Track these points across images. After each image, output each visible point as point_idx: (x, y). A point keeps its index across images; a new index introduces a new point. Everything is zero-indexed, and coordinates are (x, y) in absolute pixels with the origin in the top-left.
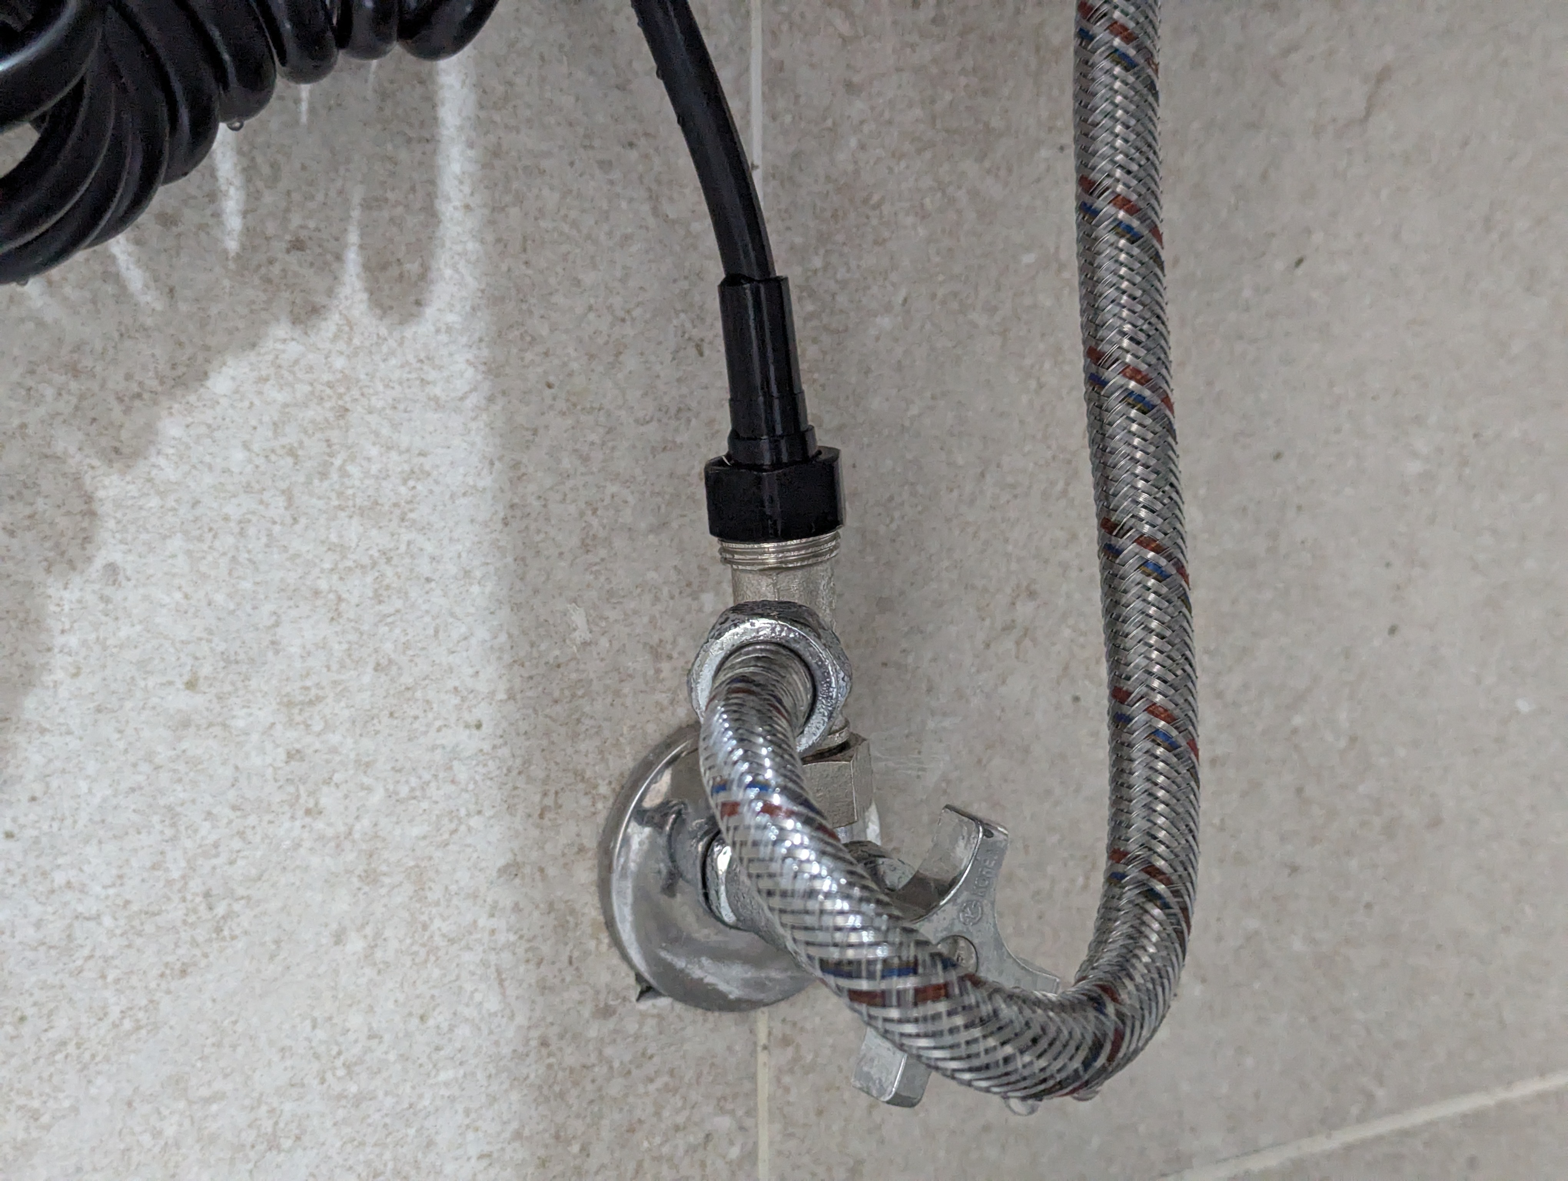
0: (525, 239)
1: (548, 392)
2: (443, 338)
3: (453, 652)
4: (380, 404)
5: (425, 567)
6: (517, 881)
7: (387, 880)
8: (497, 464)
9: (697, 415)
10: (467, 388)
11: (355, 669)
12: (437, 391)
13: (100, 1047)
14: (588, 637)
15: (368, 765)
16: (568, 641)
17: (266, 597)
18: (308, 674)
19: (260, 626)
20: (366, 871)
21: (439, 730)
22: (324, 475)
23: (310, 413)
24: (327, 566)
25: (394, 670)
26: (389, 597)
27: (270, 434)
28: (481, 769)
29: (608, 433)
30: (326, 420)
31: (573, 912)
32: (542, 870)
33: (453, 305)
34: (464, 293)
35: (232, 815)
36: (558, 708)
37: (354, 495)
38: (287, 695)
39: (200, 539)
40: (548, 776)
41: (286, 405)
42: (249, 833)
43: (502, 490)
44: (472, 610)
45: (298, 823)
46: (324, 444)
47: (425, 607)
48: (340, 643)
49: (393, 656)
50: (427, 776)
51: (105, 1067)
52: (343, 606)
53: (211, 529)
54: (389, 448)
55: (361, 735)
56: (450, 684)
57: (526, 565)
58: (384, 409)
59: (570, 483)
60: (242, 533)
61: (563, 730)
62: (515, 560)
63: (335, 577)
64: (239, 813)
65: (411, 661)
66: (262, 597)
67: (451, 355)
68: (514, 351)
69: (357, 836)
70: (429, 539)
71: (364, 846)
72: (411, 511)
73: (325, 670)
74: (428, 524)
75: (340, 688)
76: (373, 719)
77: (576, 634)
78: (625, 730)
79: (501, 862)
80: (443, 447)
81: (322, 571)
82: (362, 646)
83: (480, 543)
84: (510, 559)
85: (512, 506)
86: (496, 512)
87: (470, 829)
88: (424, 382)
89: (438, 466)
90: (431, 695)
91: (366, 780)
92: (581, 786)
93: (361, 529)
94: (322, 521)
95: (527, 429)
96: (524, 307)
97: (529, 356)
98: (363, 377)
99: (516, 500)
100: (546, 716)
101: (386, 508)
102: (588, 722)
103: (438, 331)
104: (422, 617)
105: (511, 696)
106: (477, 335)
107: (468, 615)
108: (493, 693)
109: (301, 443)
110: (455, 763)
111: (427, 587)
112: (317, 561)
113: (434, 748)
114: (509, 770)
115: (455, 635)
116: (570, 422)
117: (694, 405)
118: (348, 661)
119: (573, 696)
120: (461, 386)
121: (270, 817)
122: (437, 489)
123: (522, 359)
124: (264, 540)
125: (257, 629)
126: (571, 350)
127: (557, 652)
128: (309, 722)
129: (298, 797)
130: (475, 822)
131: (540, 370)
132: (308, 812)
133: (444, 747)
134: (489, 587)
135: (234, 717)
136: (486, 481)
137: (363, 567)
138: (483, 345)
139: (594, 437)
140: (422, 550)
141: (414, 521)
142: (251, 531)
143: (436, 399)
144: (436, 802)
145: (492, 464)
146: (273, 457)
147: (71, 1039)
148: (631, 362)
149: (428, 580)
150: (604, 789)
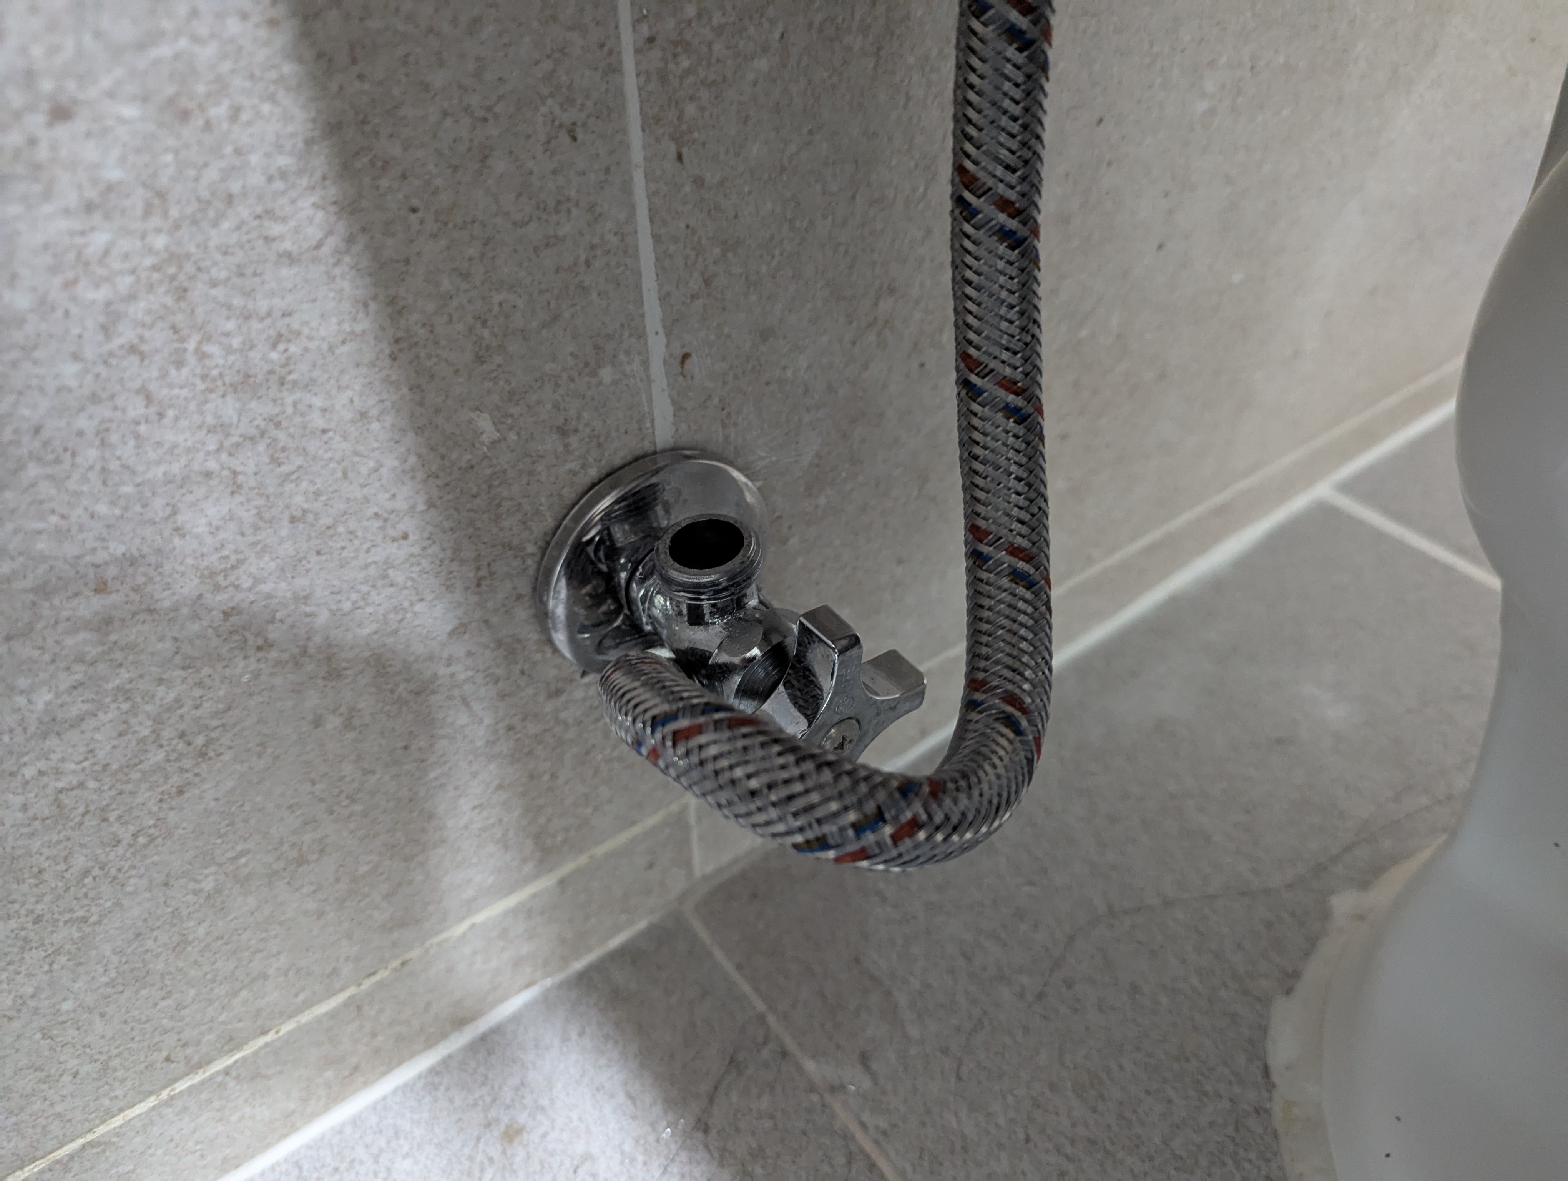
0: (352, 48)
1: (413, 217)
2: (279, 185)
3: (366, 486)
4: (224, 274)
5: (319, 422)
6: (466, 636)
7: (348, 672)
8: (373, 306)
9: (577, 205)
10: (319, 235)
11: (270, 527)
12: (287, 245)
13: (123, 863)
14: (496, 436)
15: (306, 598)
16: (477, 445)
17: (154, 494)
18: (222, 546)
19: (157, 519)
20: (328, 672)
21: (368, 551)
22: (179, 364)
23: (142, 304)
24: (212, 447)
25: (310, 517)
26: (288, 458)
27: (100, 337)
28: (416, 569)
29: (486, 244)
30: (165, 306)
31: (519, 641)
32: (486, 622)
33: (281, 146)
34: (290, 129)
35: (183, 674)
36: (477, 501)
37: (221, 375)
38: (207, 567)
39: (58, 461)
40: (479, 555)
41: (109, 304)
42: (207, 681)
43: (383, 329)
44: (376, 445)
45: (252, 660)
46: (171, 332)
47: (328, 455)
48: (248, 511)
49: (306, 506)
50: (365, 588)
51: (134, 872)
52: (240, 479)
53: (66, 450)
54: (247, 318)
55: (293, 577)
56: (370, 512)
57: (422, 391)
58: (228, 279)
59: (455, 303)
60: (103, 443)
61: (485, 517)
62: (411, 389)
63: (224, 456)
64: (190, 671)
65: (326, 505)
66: (149, 494)
67: (293, 202)
68: (367, 180)
69: (311, 651)
70: (316, 394)
71: (321, 656)
72: (290, 373)
73: (239, 537)
74: (311, 379)
75: (259, 547)
76: (300, 561)
77: (485, 438)
78: (543, 500)
79: (449, 628)
80: (308, 302)
81: (208, 453)
82: (271, 507)
83: (370, 383)
84: (405, 390)
85: (397, 341)
86: (381, 351)
87: (415, 614)
88: (268, 240)
89: (307, 323)
90: (352, 525)
91: (308, 609)
92: (511, 552)
93: (238, 405)
94: (193, 406)
95: (398, 261)
96: (367, 128)
97: (384, 183)
98: (193, 249)
99: (401, 334)
100: (468, 511)
101: (260, 377)
102: (507, 504)
103: (270, 179)
104: (327, 465)
105: (431, 505)
106: (318, 175)
107: (373, 450)
108: (413, 507)
109: (141, 338)
110: (390, 572)
111: (325, 437)
112: (199, 446)
113: (367, 566)
114: (441, 561)
115: (364, 470)
116: (443, 242)
117: (573, 193)
118: (261, 524)
119: (490, 487)
120: (314, 233)
121: (224, 663)
122: (312, 345)
123: (377, 188)
124: (132, 443)
125: (154, 523)
126: (431, 166)
127: (469, 457)
128: (237, 583)
129: (246, 641)
130: (418, 607)
131: (400, 196)
132: (259, 649)
133: (375, 562)
134: (389, 420)
135: (157, 601)
136: (364, 324)
137: (252, 439)
138: (327, 183)
139: (471, 252)
140: (310, 406)
141: (295, 383)
142: (114, 438)
143: (288, 255)
144: (379, 605)
145: (366, 305)
146: (114, 361)
147: (93, 867)
148: (500, 165)
149: (324, 431)
150: (531, 549)
